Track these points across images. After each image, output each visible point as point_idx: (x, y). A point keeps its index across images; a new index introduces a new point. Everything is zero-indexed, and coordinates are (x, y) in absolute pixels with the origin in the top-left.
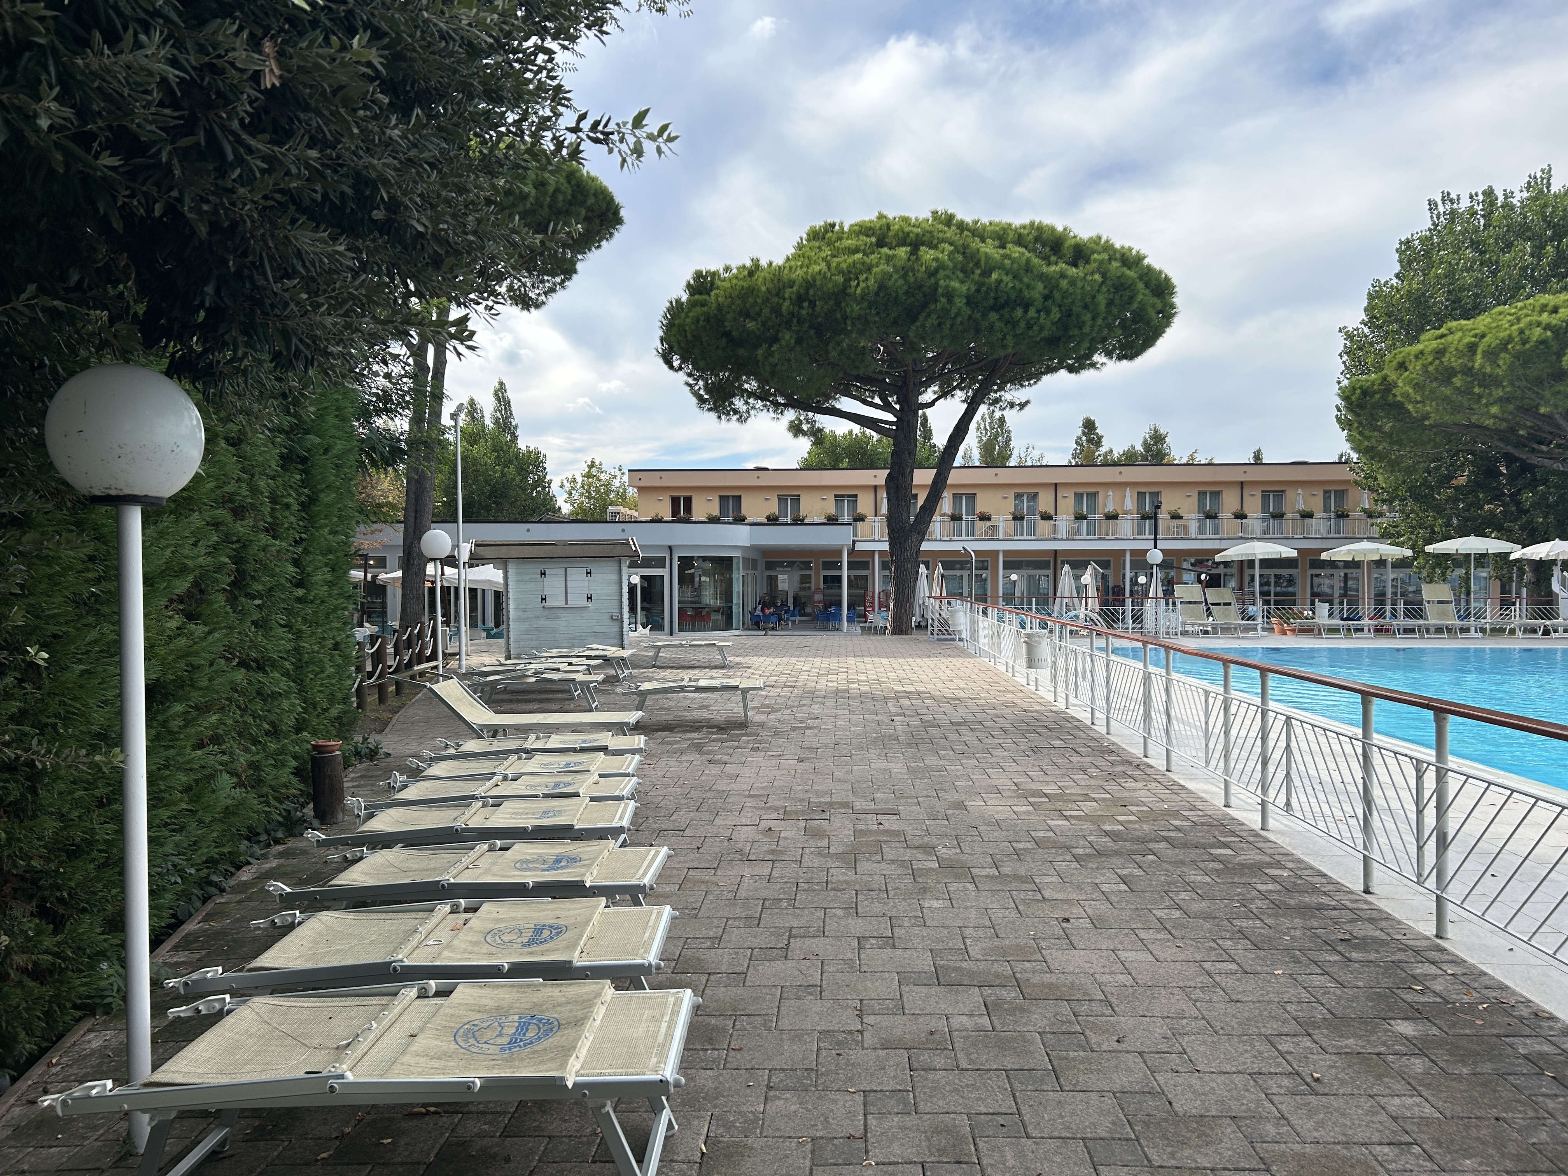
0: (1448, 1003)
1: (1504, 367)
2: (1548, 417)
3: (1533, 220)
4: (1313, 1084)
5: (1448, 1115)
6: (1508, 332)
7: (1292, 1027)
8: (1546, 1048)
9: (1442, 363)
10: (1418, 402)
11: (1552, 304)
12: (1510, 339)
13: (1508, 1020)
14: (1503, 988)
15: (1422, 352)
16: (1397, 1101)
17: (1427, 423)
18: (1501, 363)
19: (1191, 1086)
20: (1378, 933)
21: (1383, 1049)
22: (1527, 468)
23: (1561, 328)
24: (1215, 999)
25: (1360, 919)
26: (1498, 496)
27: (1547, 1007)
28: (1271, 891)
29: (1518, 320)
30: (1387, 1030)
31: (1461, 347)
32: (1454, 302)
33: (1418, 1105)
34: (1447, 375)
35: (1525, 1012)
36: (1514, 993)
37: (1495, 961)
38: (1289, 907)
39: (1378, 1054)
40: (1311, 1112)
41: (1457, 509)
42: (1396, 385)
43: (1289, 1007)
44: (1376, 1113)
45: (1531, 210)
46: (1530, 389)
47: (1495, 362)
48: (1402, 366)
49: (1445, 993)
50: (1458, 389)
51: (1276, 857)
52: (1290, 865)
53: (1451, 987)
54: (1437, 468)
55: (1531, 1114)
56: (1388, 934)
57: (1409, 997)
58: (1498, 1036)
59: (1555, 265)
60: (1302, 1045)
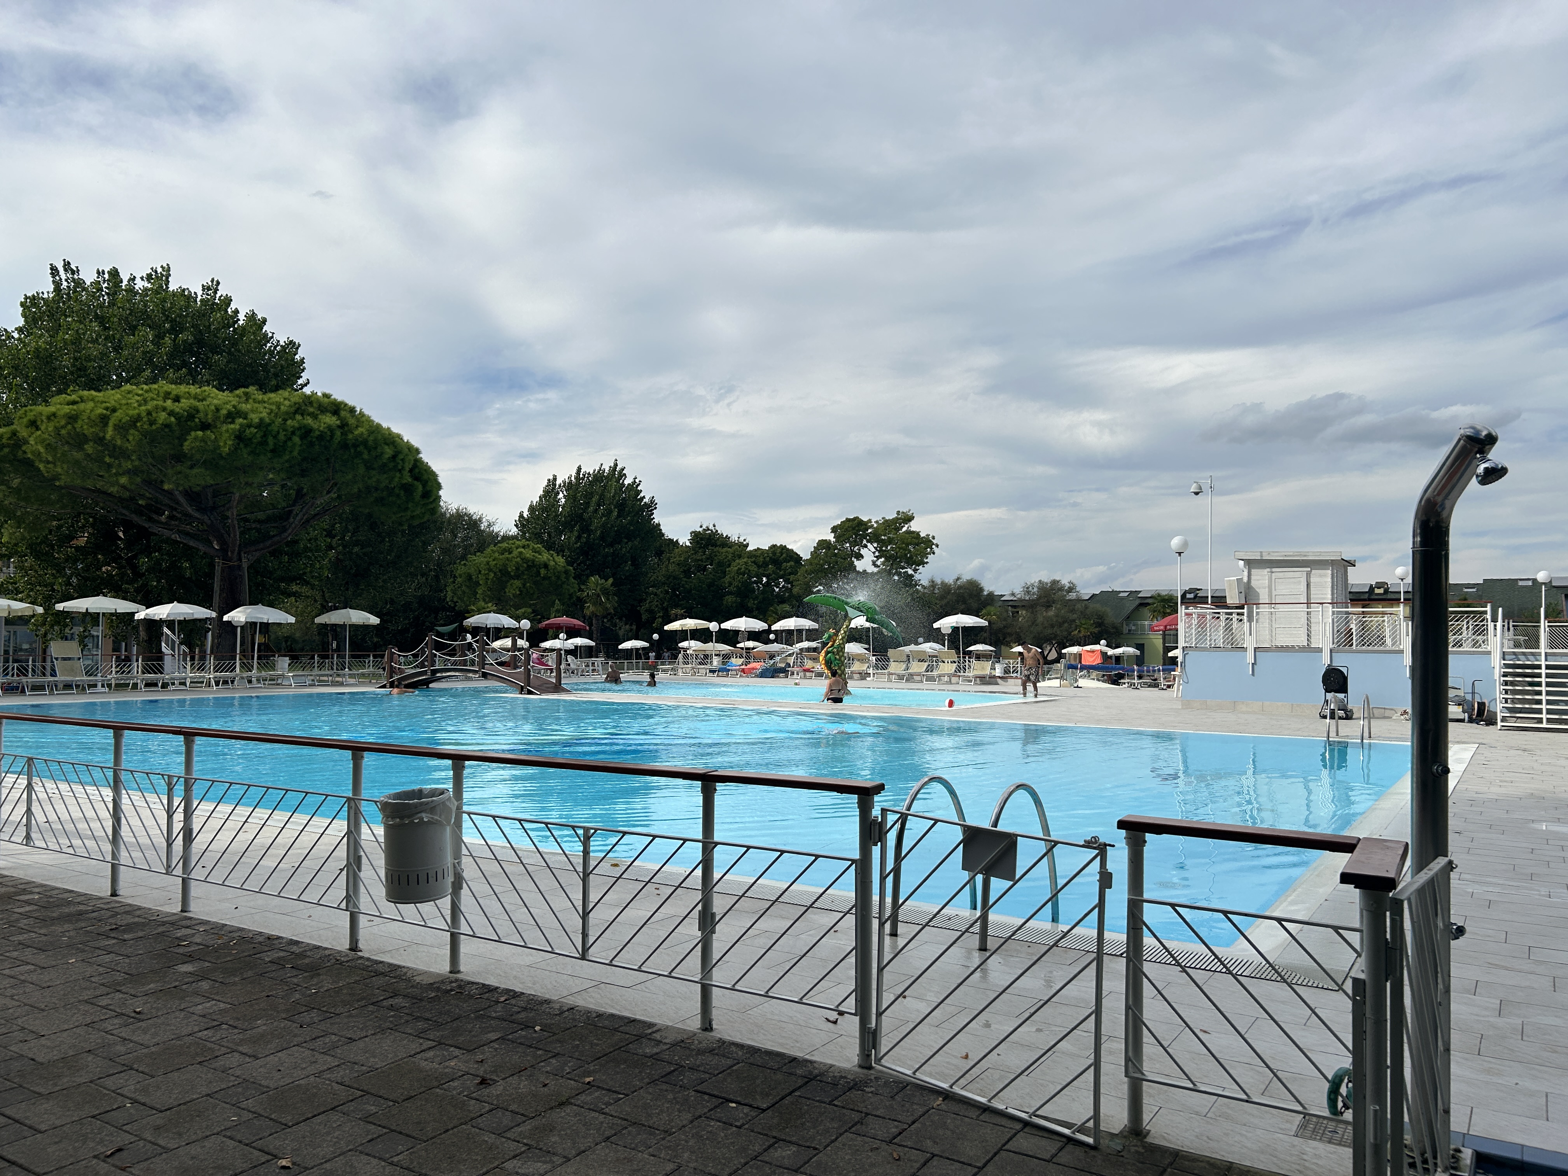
0: (209, 947)
1: (133, 443)
2: (169, 493)
3: (153, 310)
4: (138, 1016)
5: (236, 1003)
6: (137, 411)
7: (104, 990)
8: (282, 954)
9: (75, 428)
10: (48, 462)
11: (174, 393)
12: (139, 418)
13: (253, 945)
14: (242, 930)
15: (54, 415)
16: (200, 1007)
17: (57, 484)
18: (131, 438)
19: (44, 1046)
20: (137, 920)
21: (177, 983)
22: (144, 533)
23: (182, 416)
24: (27, 990)
25: (117, 914)
26: (116, 559)
27: (273, 933)
28: (30, 911)
29: (145, 401)
30: (174, 973)
31: (93, 417)
32: (80, 369)
33: (215, 1005)
34: (79, 440)
35: (261, 939)
36: (250, 931)
37: (228, 917)
38: (53, 919)
39: (175, 987)
40: (145, 1031)
41: (76, 569)
42: (26, 442)
43: (93, 979)
44: (190, 1017)
45: (151, 301)
46: (154, 466)
47: (125, 437)
48: (33, 424)
49: (204, 942)
50: (88, 455)
51: (20, 886)
52: (37, 890)
53: (207, 938)
54: (59, 527)
55: (286, 988)
56: (145, 918)
57: (181, 950)
58: (250, 956)
59: (172, 355)
60: (116, 998)
